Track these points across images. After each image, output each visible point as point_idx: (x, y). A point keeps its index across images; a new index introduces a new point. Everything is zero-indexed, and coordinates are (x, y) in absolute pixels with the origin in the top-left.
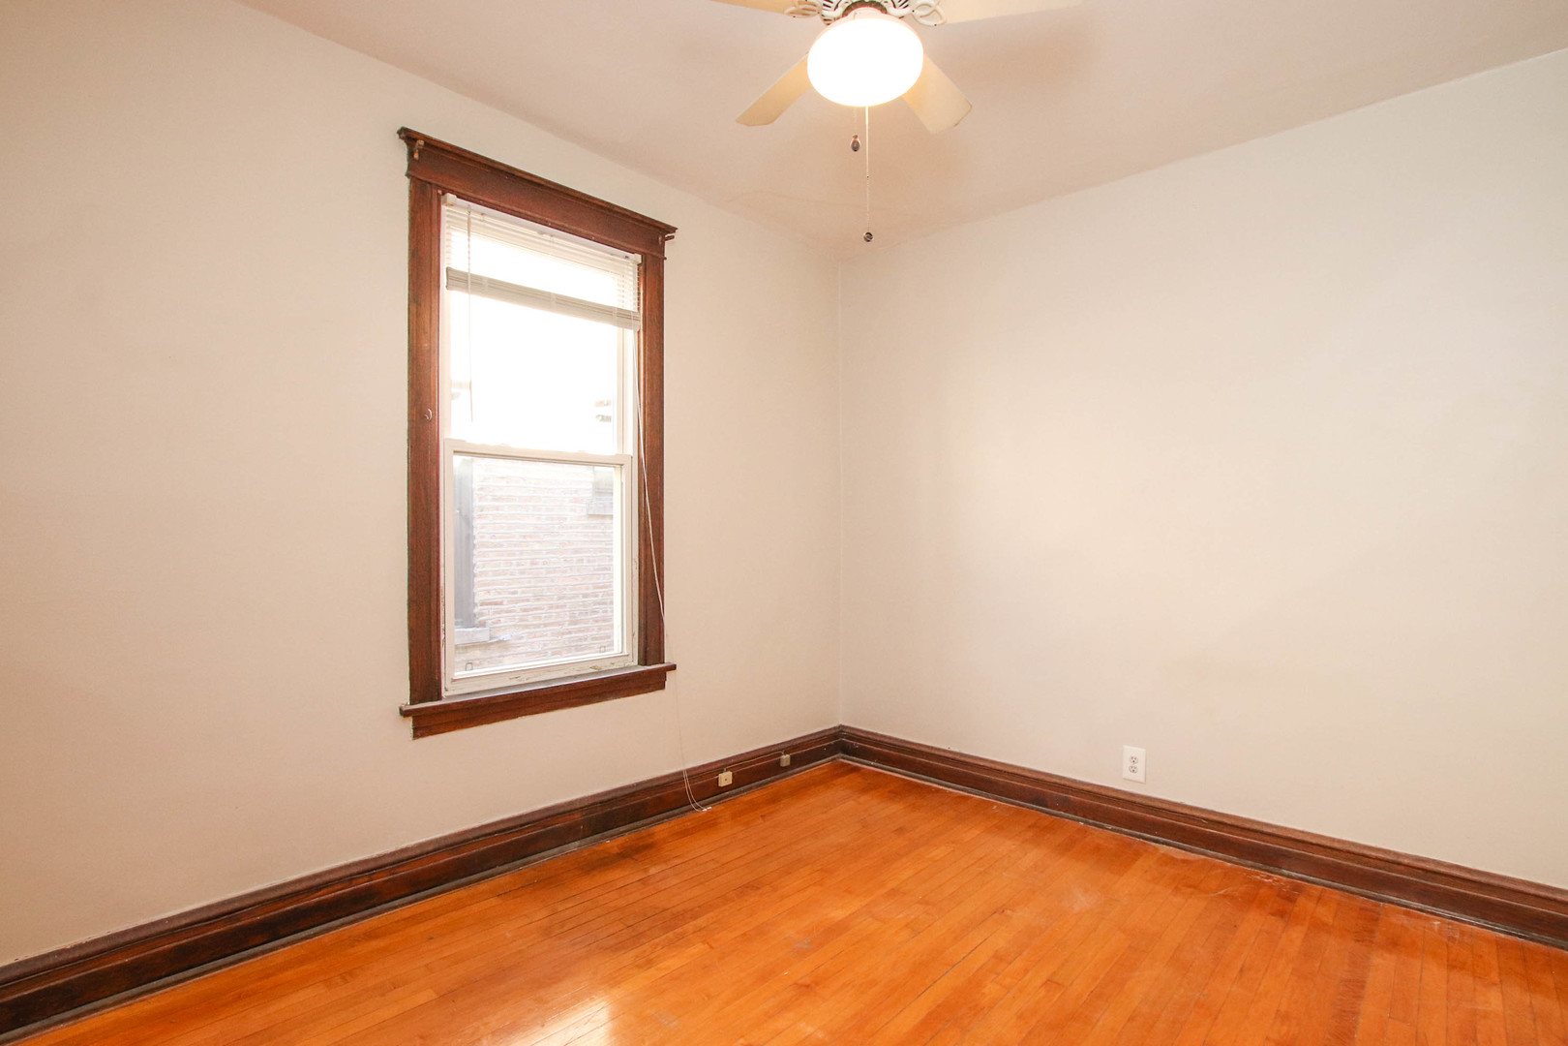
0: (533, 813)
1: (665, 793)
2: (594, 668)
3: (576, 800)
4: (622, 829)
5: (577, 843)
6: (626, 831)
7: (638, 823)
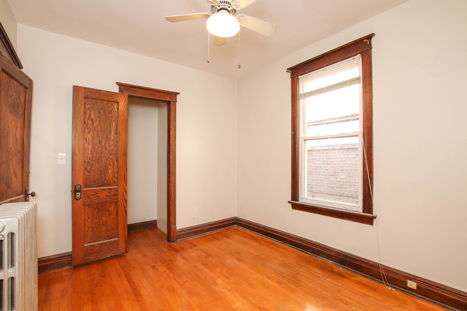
0: (319, 244)
1: (372, 269)
2: (344, 207)
3: (333, 248)
4: (349, 268)
5: (332, 262)
6: (350, 270)
7: (357, 271)
